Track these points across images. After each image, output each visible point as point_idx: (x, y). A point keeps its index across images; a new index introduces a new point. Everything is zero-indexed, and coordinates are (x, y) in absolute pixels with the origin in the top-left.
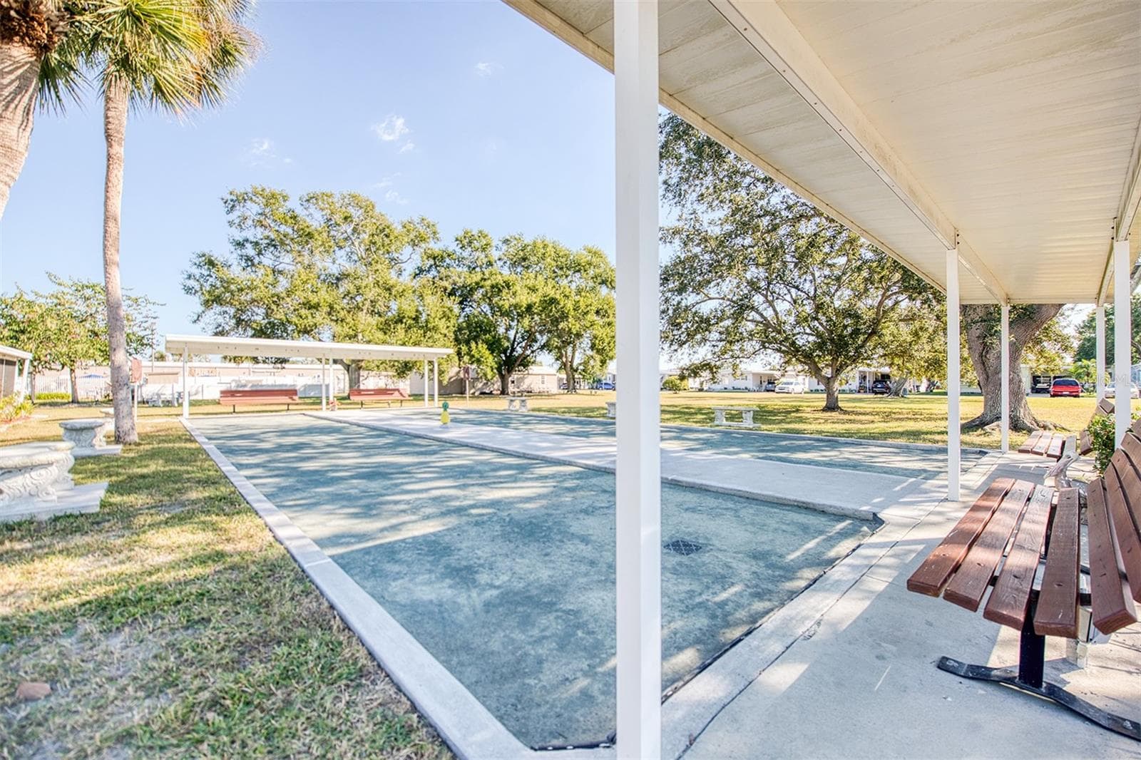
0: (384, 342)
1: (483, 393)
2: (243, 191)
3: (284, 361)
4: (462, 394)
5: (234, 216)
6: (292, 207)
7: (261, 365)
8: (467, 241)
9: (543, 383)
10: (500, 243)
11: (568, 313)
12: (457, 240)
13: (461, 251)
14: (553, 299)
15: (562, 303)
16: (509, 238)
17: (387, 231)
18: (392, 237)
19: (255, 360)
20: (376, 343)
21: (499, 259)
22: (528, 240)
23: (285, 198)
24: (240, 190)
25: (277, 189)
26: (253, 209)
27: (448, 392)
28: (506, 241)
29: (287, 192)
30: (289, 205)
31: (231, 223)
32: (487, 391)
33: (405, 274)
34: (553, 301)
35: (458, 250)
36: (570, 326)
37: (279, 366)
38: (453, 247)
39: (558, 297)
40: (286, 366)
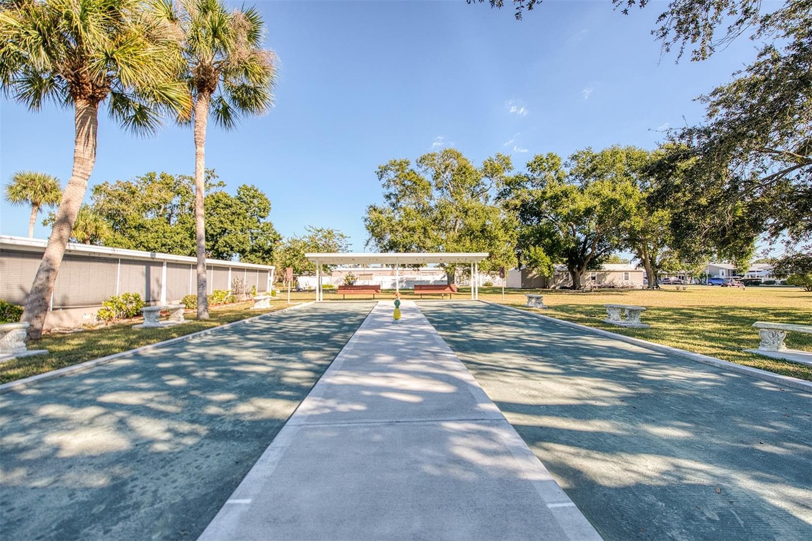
0: (456, 251)
1: (563, 288)
2: (385, 165)
3: (418, 266)
4: (545, 287)
5: (384, 181)
6: (412, 168)
7: (407, 269)
8: (537, 164)
9: (627, 278)
10: (569, 161)
11: (629, 211)
12: (528, 165)
13: (531, 174)
14: (612, 200)
15: (623, 203)
16: (577, 154)
17: (464, 170)
18: (467, 174)
19: (403, 266)
20: (452, 252)
21: (571, 174)
22: (596, 151)
23: (408, 163)
24: (383, 164)
25: (403, 158)
26: (392, 175)
27: (532, 286)
28: (574, 158)
29: (409, 159)
30: (410, 167)
31: (384, 185)
32: (568, 286)
33: (491, 199)
34: (613, 202)
35: (529, 173)
36: (633, 223)
37: (416, 269)
38: (525, 171)
39: (617, 197)
40: (420, 268)
